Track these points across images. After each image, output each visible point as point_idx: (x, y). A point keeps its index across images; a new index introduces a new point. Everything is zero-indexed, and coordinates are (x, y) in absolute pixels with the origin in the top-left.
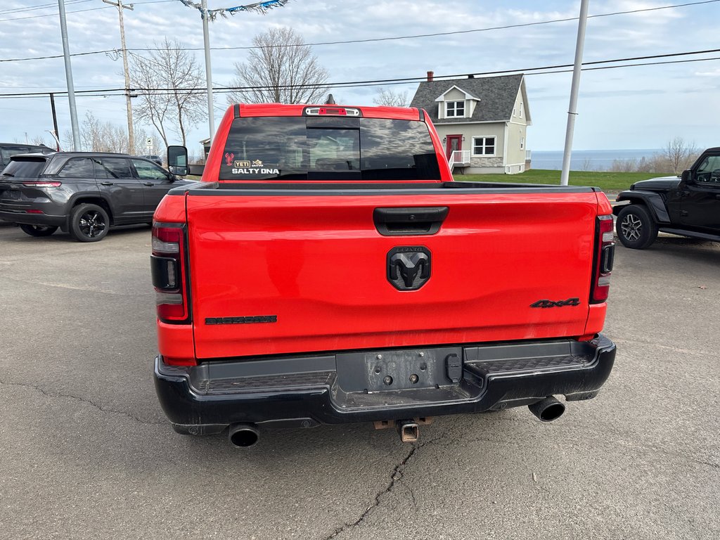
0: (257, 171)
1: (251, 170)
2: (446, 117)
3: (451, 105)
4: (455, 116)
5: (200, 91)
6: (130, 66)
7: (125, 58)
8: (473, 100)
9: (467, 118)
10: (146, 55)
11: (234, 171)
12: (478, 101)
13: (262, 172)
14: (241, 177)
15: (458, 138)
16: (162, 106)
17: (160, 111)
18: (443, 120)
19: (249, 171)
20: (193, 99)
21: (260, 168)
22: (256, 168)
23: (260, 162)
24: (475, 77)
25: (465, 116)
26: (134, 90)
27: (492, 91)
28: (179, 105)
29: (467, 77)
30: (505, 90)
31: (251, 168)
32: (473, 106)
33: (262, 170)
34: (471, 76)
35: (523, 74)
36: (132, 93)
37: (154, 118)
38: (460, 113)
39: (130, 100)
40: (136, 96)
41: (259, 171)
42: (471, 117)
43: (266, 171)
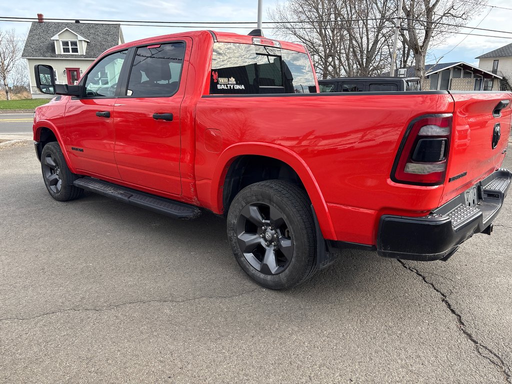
0: (232, 86)
1: (229, 86)
2: (62, 53)
3: (65, 44)
4: (71, 53)
8: (84, 41)
9: (81, 55)
11: (219, 87)
12: (88, 42)
13: (235, 88)
14: (223, 91)
15: (76, 71)
18: (61, 55)
21: (234, 84)
22: (231, 84)
23: (234, 79)
24: (81, 22)
25: (79, 53)
27: (97, 35)
29: (74, 22)
30: (108, 35)
31: (228, 84)
32: (85, 45)
33: (235, 86)
34: (77, 21)
35: (120, 24)
38: (75, 50)
41: (234, 87)
42: (85, 54)
43: (238, 87)
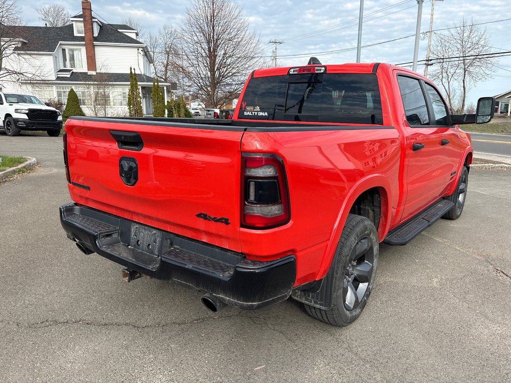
0: (256, 113)
1: (253, 113)
5: (484, 56)
6: (432, 42)
7: (430, 38)
10: (446, 33)
11: (245, 113)
14: (248, 117)
16: (452, 71)
17: (450, 75)
19: (252, 113)
20: (478, 63)
21: (258, 111)
22: (256, 111)
23: (258, 108)
26: (431, 60)
28: (465, 69)
31: (254, 111)
33: (259, 113)
36: (430, 63)
37: (444, 80)
39: (427, 68)
40: (432, 65)
41: (257, 114)
43: (261, 114)
